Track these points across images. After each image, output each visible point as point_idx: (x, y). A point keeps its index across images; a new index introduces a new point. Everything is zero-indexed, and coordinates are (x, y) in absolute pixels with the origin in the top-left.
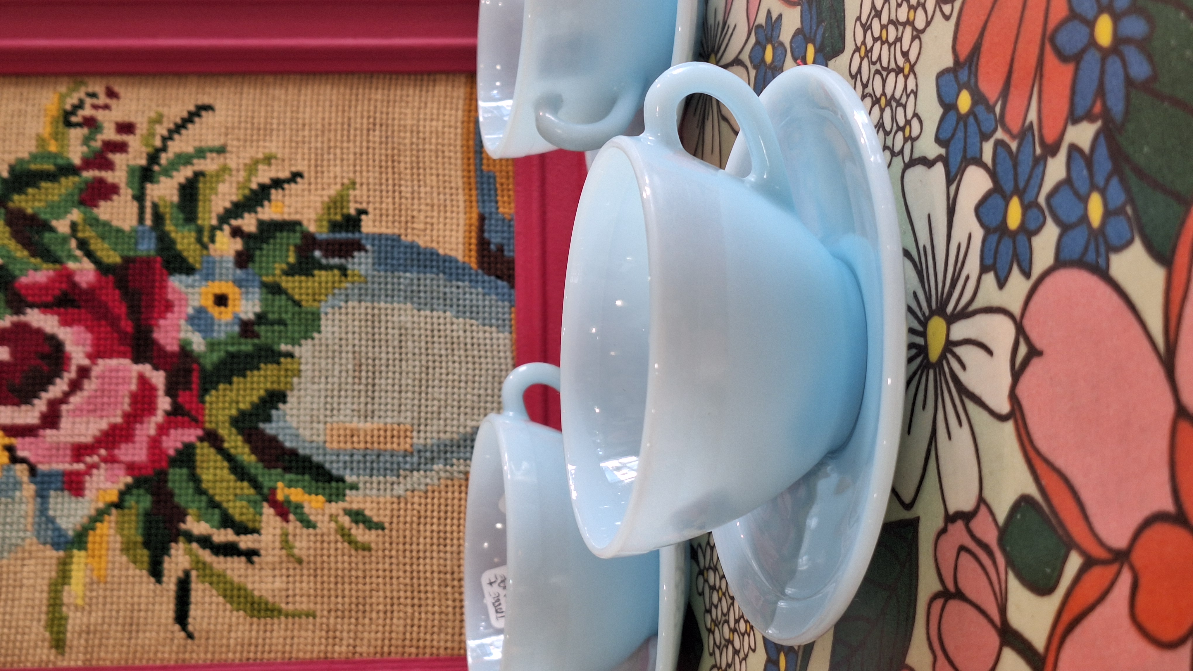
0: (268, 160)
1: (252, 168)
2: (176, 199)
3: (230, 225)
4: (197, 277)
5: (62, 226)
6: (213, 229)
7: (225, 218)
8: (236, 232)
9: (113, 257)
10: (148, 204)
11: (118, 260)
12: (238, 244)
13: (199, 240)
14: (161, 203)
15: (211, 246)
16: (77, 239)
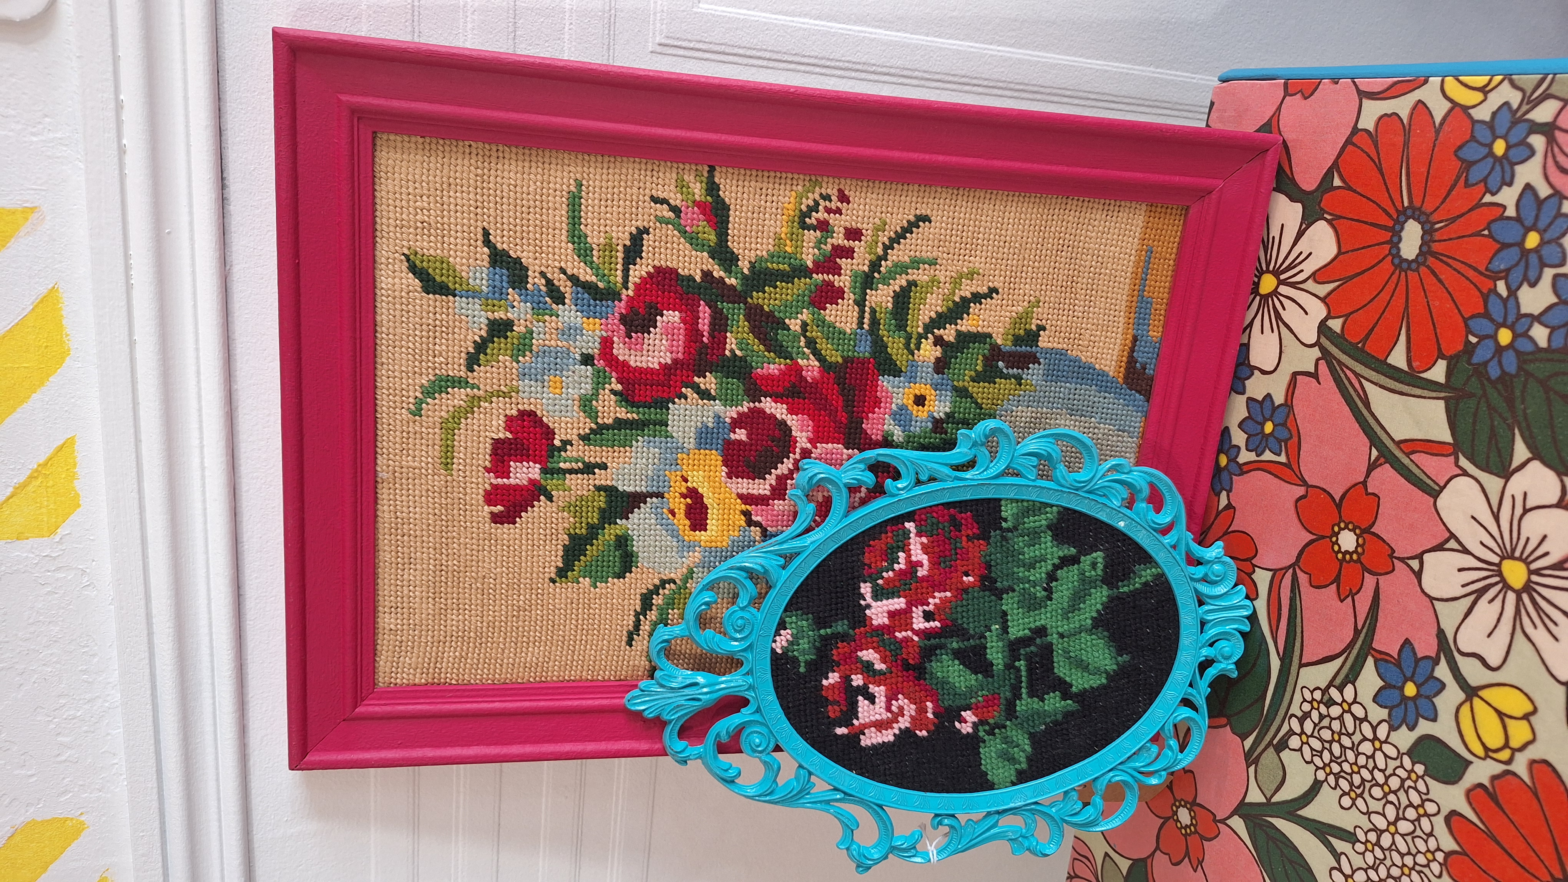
0: (971, 275)
1: (956, 282)
2: (890, 305)
3: (933, 333)
4: (902, 378)
5: (795, 325)
6: (920, 337)
7: (930, 327)
8: (939, 341)
9: (835, 357)
10: (867, 308)
11: (840, 360)
12: (938, 352)
13: (907, 346)
14: (878, 309)
15: (916, 351)
16: (805, 337)
